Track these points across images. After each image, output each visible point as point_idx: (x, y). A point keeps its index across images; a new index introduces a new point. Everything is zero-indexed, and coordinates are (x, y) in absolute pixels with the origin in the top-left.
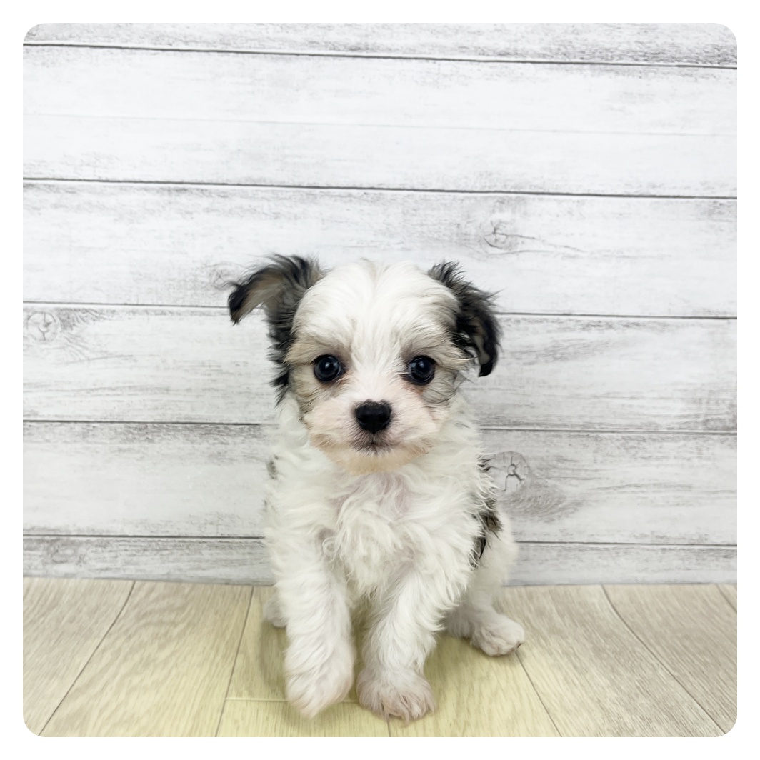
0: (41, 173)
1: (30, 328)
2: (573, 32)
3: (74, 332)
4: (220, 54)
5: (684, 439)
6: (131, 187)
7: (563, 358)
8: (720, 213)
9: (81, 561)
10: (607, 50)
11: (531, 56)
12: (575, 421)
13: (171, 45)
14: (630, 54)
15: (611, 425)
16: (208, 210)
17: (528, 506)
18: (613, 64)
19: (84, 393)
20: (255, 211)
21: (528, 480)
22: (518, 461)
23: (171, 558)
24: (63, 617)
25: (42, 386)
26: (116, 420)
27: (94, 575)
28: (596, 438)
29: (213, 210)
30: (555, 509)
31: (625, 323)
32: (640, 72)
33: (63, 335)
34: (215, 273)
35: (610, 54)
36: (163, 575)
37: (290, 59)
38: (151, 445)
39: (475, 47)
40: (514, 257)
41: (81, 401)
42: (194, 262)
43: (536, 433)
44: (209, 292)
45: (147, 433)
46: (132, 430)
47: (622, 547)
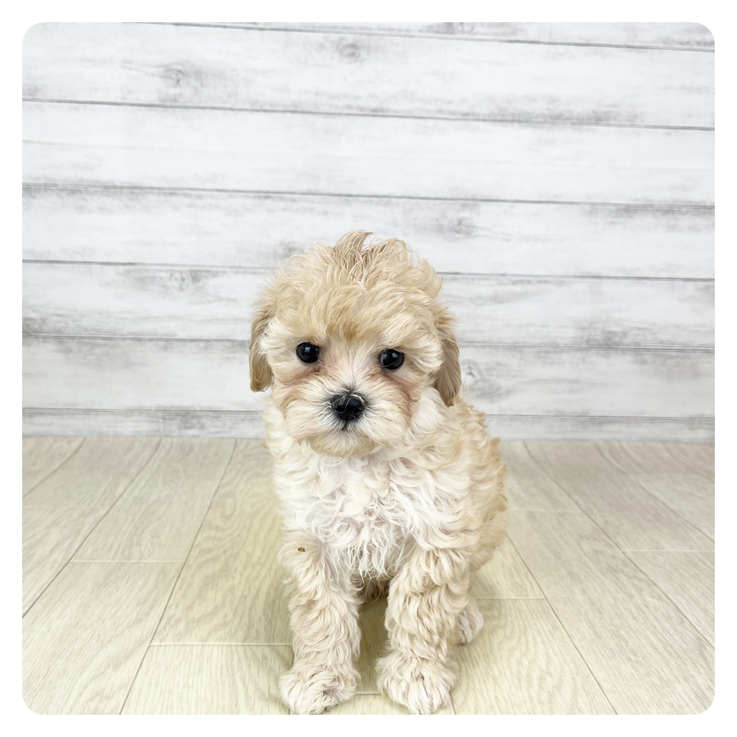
0: (181, 185)
2: (508, 102)
3: (200, 284)
4: (293, 113)
5: (574, 351)
6: (237, 195)
7: (501, 302)
8: (596, 214)
9: (202, 427)
10: (528, 113)
11: (482, 116)
12: (507, 340)
13: (261, 107)
14: (542, 116)
15: (530, 343)
16: (284, 210)
17: (479, 393)
19: (206, 322)
20: (313, 210)
21: (478, 377)
23: (258, 425)
24: (199, 456)
26: (225, 339)
27: (211, 436)
28: (520, 351)
29: (287, 210)
30: (495, 395)
31: (538, 280)
32: (548, 127)
33: (193, 286)
34: (287, 248)
36: (254, 436)
37: (335, 117)
39: (448, 111)
40: (470, 239)
41: (204, 327)
42: (274, 241)
43: (483, 348)
47: (537, 418)
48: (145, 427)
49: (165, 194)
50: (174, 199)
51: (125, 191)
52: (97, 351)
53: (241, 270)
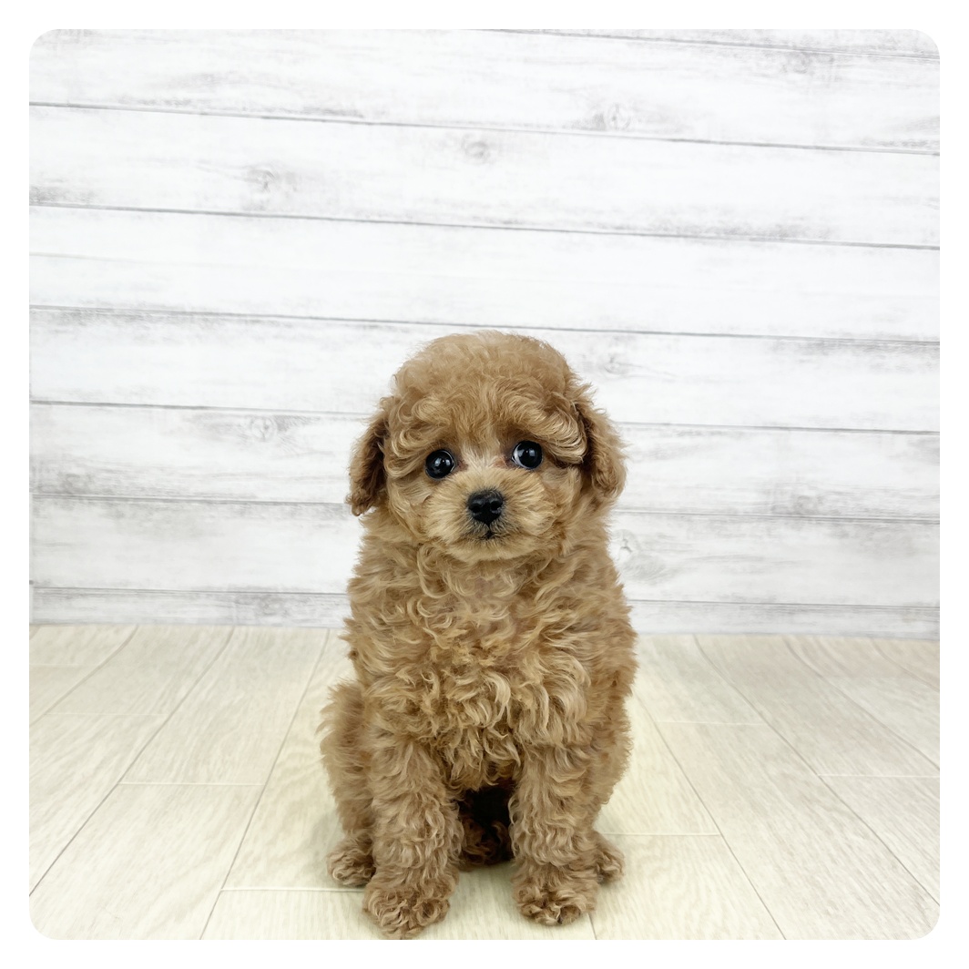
0: (267, 311)
1: (252, 430)
2: (671, 213)
3: (288, 433)
4: (405, 225)
5: (757, 521)
6: (335, 324)
7: (664, 458)
8: (783, 349)
9: (286, 613)
10: (696, 226)
11: (641, 230)
12: (672, 506)
13: (369, 217)
14: (714, 230)
15: (700, 510)
17: (636, 573)
18: (702, 237)
19: (294, 481)
21: (636, 552)
22: (629, 538)
24: (281, 651)
26: (317, 502)
27: (297, 625)
28: (689, 520)
30: (658, 575)
31: (710, 432)
32: (721, 244)
33: (279, 436)
35: (699, 229)
37: (458, 229)
39: (598, 223)
40: (625, 380)
41: (291, 488)
43: (642, 515)
47: (711, 606)
48: (214, 613)
49: (246, 322)
50: (257, 328)
51: (196, 317)
52: (157, 516)
53: (340, 416)
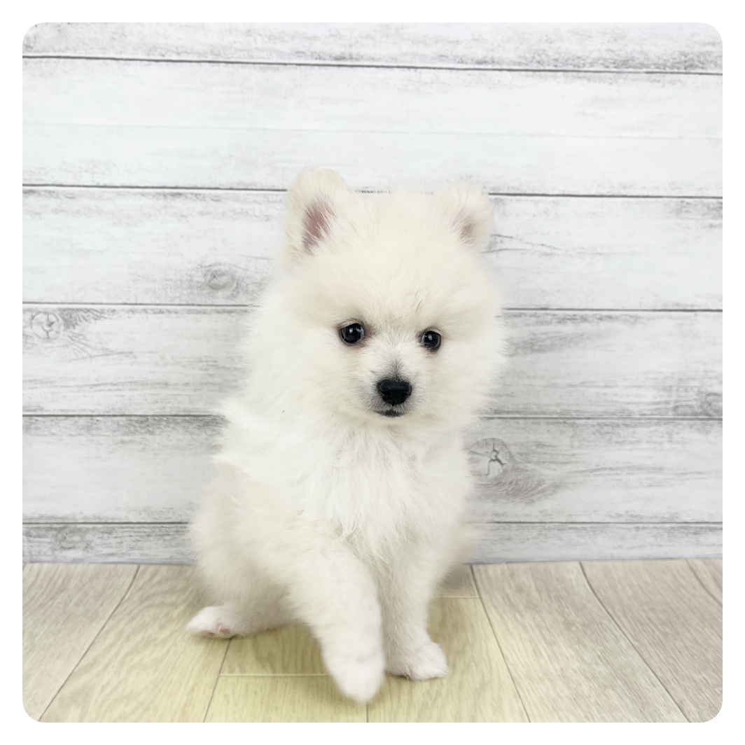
0: (41, 180)
1: (34, 327)
2: (547, 41)
3: (77, 330)
4: (211, 64)
5: (656, 425)
6: (129, 192)
7: (541, 350)
8: (687, 212)
9: (88, 547)
10: (578, 58)
11: (508, 64)
12: (553, 408)
13: (163, 56)
14: (601, 62)
15: (587, 412)
16: (202, 214)
17: (510, 489)
18: (585, 72)
19: (87, 388)
20: (248, 213)
21: (509, 465)
22: (500, 447)
23: (174, 543)
24: (71, 600)
25: (47, 382)
26: (117, 414)
27: (101, 560)
28: (573, 425)
29: (207, 214)
30: (535, 491)
31: (598, 317)
32: (611, 79)
33: (66, 333)
34: (210, 274)
35: (582, 62)
36: (166, 559)
37: (278, 68)
38: (151, 437)
39: (454, 56)
40: (493, 256)
41: (85, 396)
42: (189, 263)
43: (516, 420)
44: (205, 291)
45: (148, 426)
46: (133, 423)
47: (599, 526)
53: (139, 308)
